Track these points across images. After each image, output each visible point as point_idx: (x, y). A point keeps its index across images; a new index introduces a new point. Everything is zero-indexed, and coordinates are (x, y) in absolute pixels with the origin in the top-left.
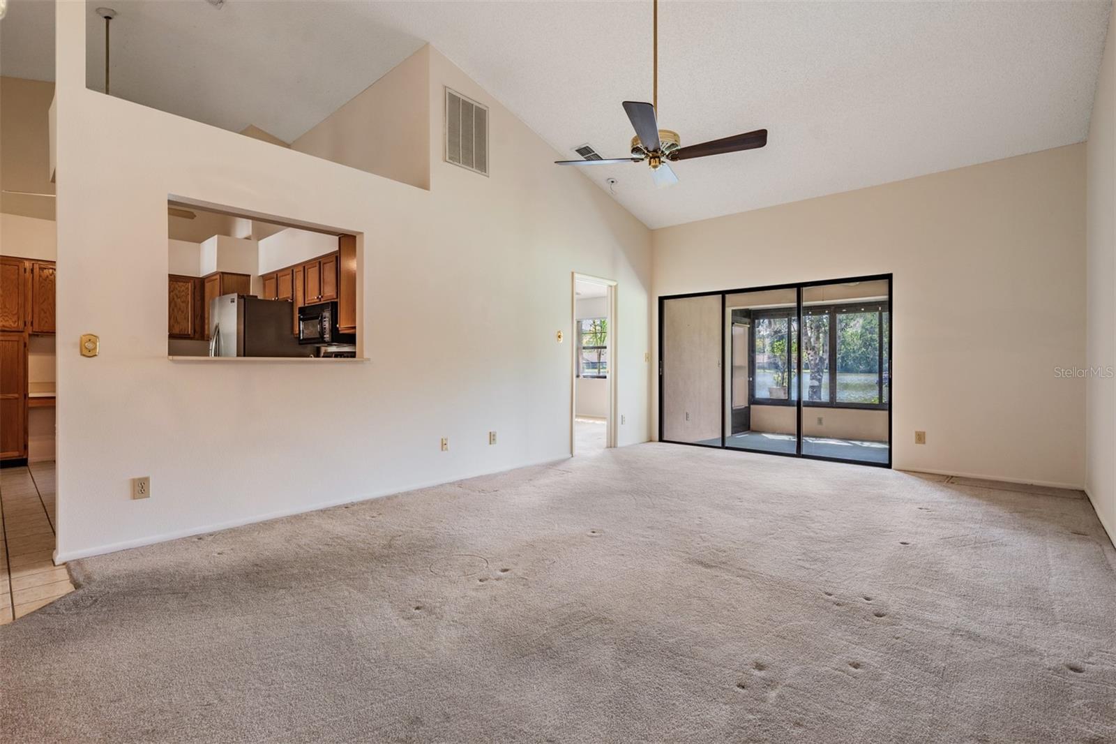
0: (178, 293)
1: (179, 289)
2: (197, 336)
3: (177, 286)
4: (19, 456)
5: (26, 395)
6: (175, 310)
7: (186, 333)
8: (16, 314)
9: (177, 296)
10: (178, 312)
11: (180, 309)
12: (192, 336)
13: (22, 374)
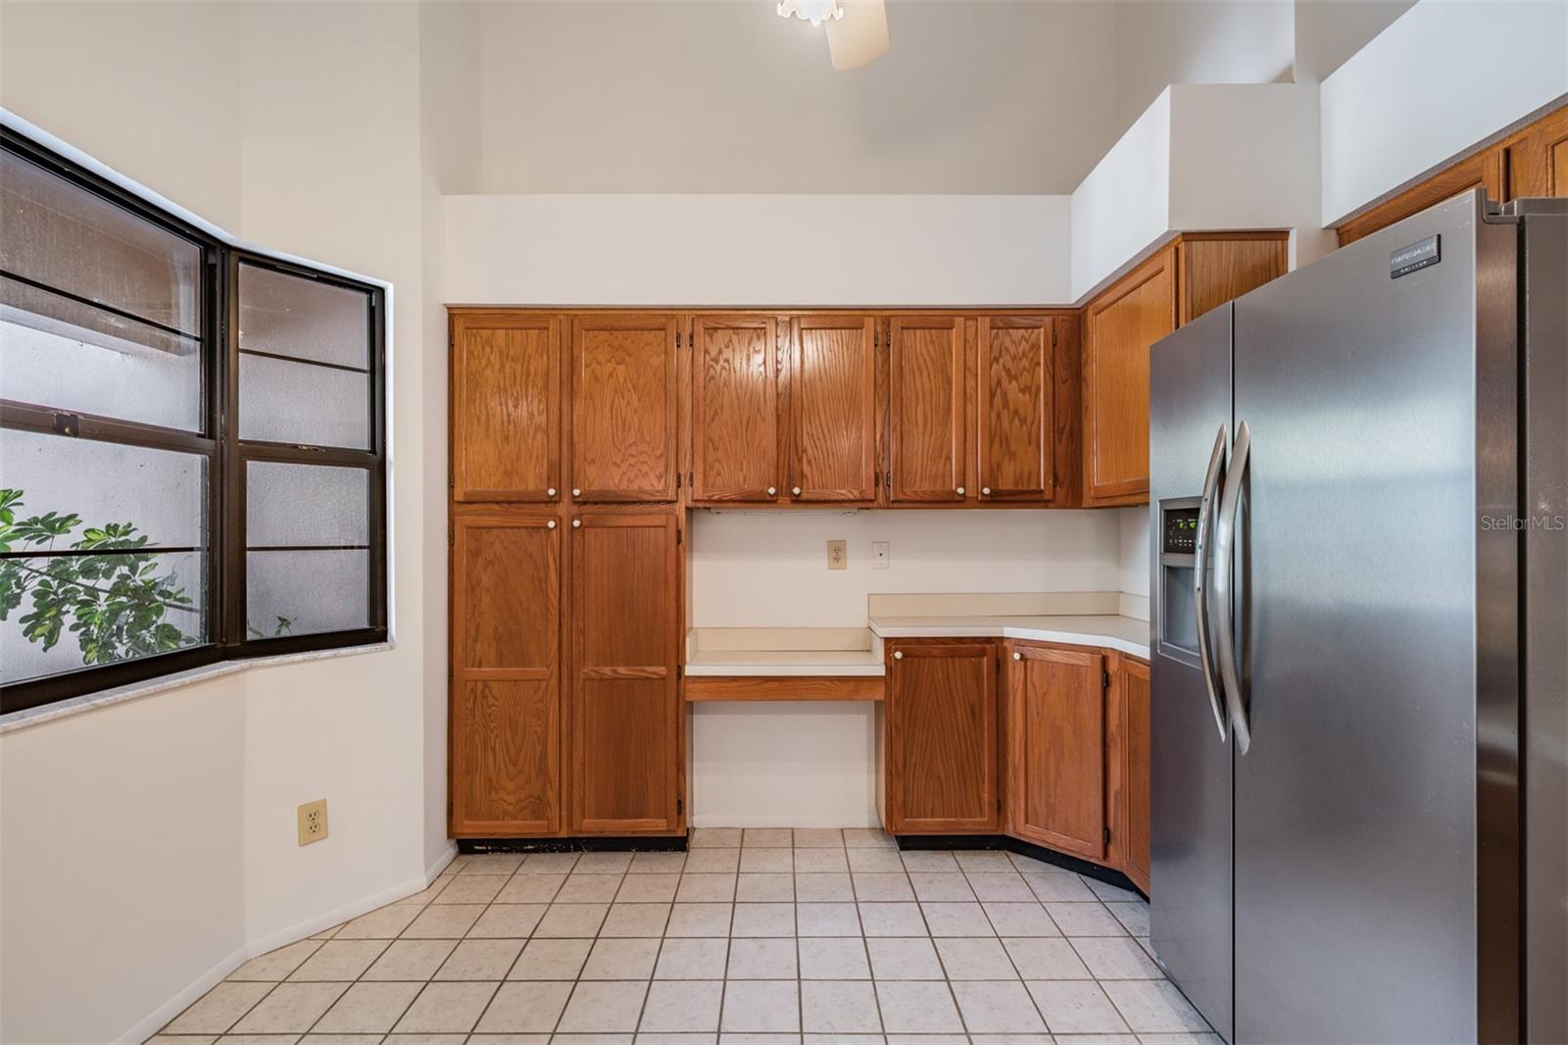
0: (1009, 365)
1: (1012, 350)
2: (1061, 492)
3: (1008, 343)
4: (668, 831)
5: (680, 669)
6: (1005, 414)
7: (1033, 487)
8: (662, 455)
9: (1008, 371)
10: (1011, 422)
11: (1016, 412)
12: (1048, 495)
13: (673, 612)
